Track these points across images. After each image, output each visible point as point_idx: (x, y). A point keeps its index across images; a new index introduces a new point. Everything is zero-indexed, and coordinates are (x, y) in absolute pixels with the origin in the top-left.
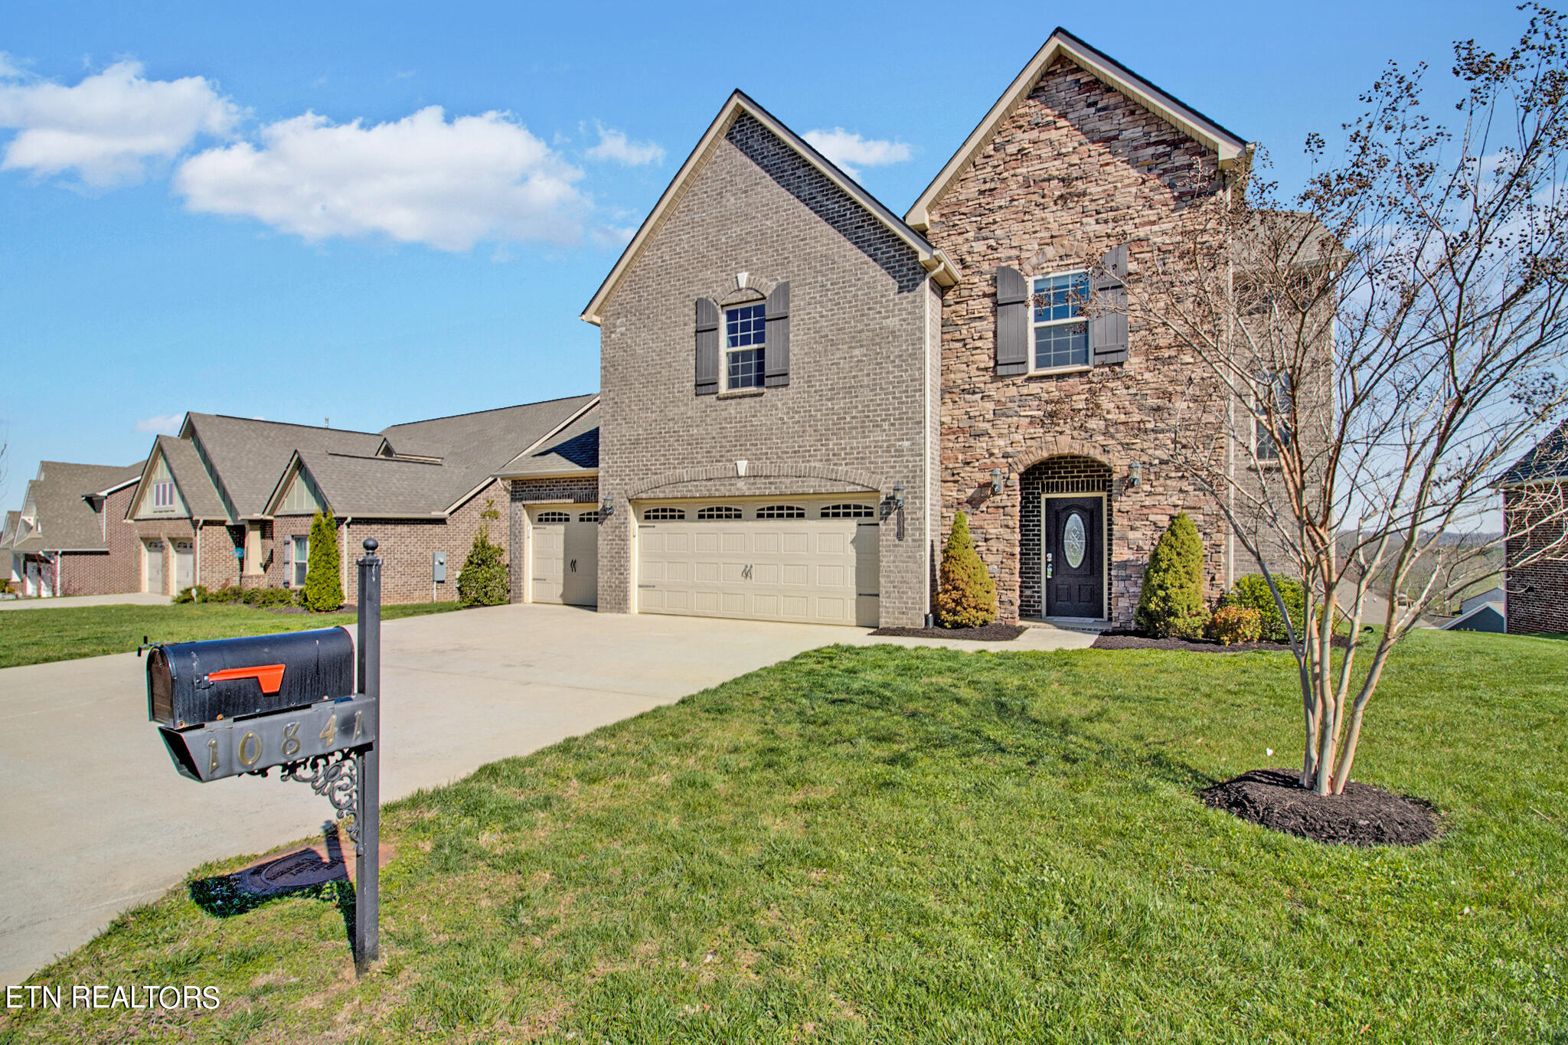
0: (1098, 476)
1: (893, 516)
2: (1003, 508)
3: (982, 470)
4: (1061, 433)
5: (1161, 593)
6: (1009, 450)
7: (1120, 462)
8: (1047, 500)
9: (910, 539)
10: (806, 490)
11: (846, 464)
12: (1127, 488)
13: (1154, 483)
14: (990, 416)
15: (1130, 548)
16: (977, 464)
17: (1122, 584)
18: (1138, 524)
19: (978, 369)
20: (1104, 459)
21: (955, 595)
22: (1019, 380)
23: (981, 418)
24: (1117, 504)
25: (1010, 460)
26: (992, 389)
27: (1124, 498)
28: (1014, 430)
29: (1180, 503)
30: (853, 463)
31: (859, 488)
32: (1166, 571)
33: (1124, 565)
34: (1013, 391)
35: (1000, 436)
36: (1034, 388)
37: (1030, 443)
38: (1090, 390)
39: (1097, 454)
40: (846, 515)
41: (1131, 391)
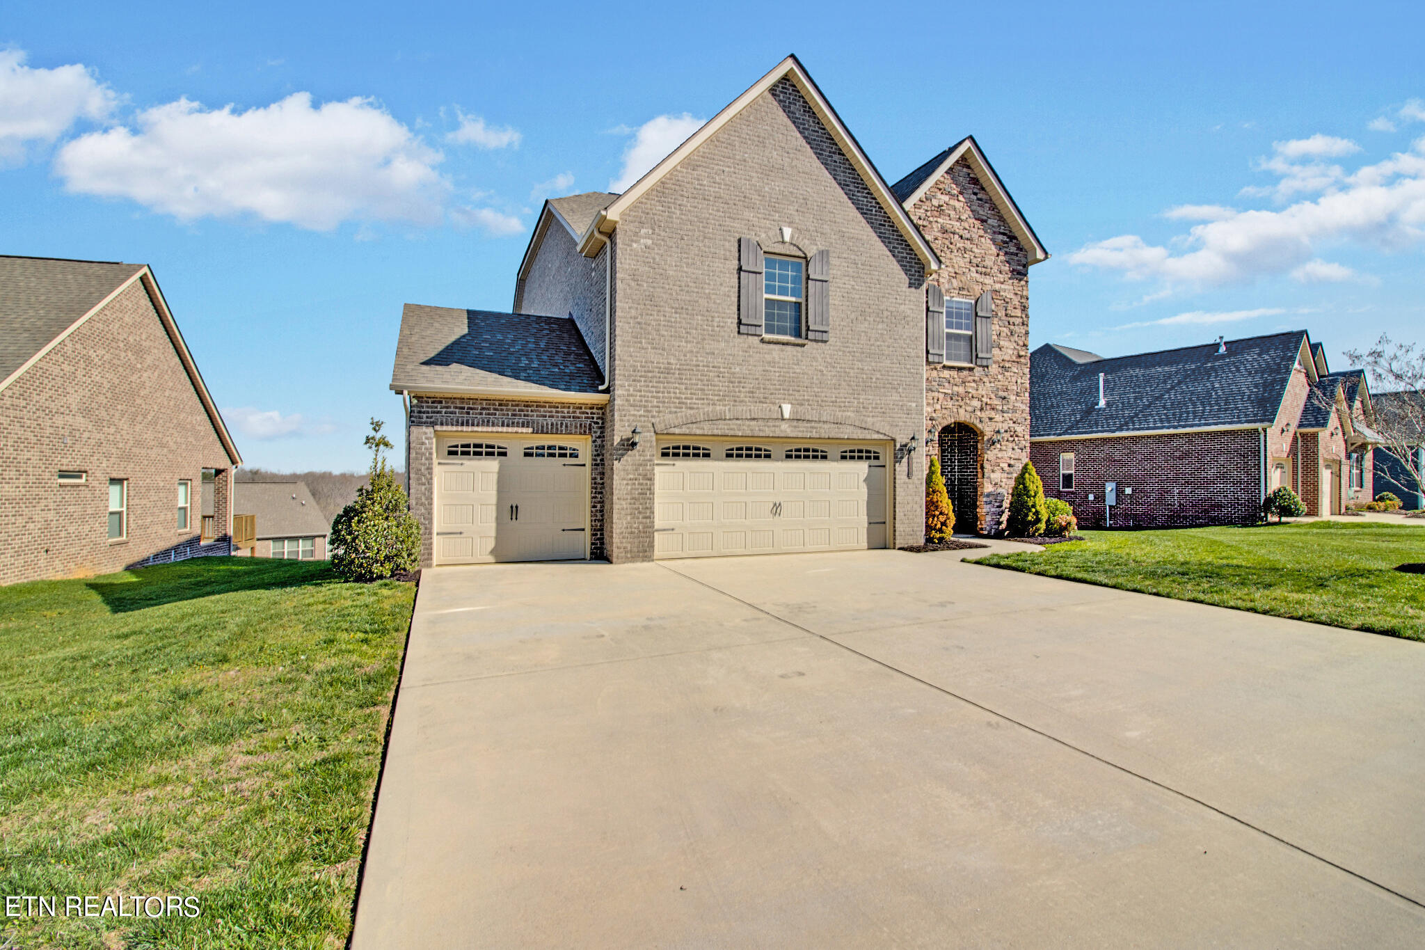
1: (905, 460)
4: (960, 406)
6: (934, 415)
7: (987, 429)
10: (842, 436)
11: (873, 416)
12: (991, 446)
13: (1002, 444)
17: (988, 506)
18: (996, 468)
20: (980, 426)
22: (939, 366)
24: (986, 456)
25: (933, 422)
27: (989, 452)
28: (936, 401)
29: (1012, 456)
30: (878, 416)
31: (878, 437)
32: (1034, 497)
33: (988, 495)
34: (936, 374)
35: (928, 404)
36: (946, 373)
37: (944, 411)
38: (974, 381)
39: (977, 422)
40: (860, 458)
41: (992, 385)
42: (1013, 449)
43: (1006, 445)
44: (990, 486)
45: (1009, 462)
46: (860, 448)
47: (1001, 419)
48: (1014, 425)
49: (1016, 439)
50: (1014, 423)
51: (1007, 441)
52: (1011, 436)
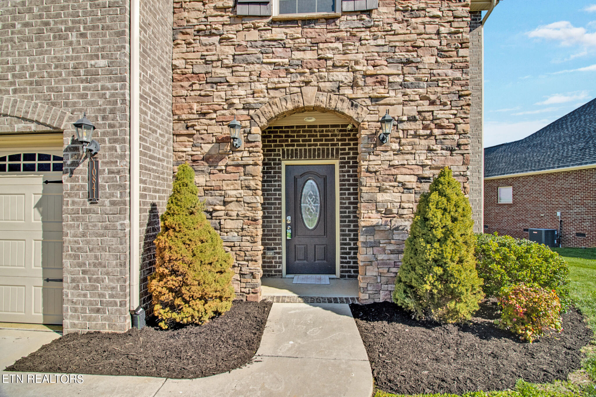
0: (332, 145)
1: (83, 167)
2: (244, 166)
3: (220, 123)
4: (307, 83)
5: (439, 271)
6: (251, 100)
7: (368, 118)
8: (287, 166)
9: (107, 202)
11: (15, 91)
12: (375, 146)
13: (403, 141)
14: (229, 61)
15: (378, 212)
16: (214, 116)
17: (370, 251)
18: (387, 184)
19: (216, 8)
20: (352, 113)
21: (173, 281)
22: (262, 23)
23: (219, 63)
24: (366, 163)
25: (252, 112)
26: (230, 31)
27: (372, 157)
28: (255, 78)
29: (429, 162)
30: (25, 90)
31: (33, 127)
32: (442, 241)
33: (372, 229)
34: (254, 35)
35: (240, 84)
36: (278, 33)
37: (272, 93)
38: (338, 39)
39: (345, 107)
40: (29, 168)
41: (380, 42)
42: (430, 150)
43: (413, 145)
44: (374, 214)
45: (420, 172)
46: (44, 151)
47: (400, 98)
48: (431, 108)
49: (436, 132)
50: (432, 103)
51: (416, 135)
52: (425, 127)
